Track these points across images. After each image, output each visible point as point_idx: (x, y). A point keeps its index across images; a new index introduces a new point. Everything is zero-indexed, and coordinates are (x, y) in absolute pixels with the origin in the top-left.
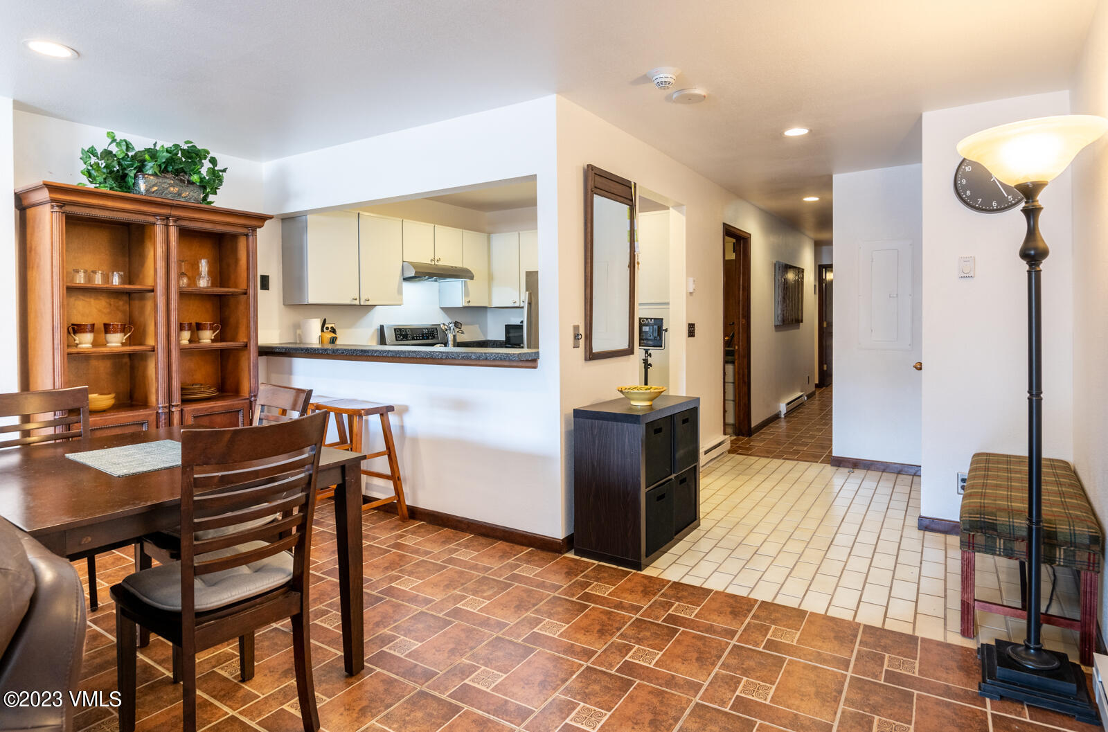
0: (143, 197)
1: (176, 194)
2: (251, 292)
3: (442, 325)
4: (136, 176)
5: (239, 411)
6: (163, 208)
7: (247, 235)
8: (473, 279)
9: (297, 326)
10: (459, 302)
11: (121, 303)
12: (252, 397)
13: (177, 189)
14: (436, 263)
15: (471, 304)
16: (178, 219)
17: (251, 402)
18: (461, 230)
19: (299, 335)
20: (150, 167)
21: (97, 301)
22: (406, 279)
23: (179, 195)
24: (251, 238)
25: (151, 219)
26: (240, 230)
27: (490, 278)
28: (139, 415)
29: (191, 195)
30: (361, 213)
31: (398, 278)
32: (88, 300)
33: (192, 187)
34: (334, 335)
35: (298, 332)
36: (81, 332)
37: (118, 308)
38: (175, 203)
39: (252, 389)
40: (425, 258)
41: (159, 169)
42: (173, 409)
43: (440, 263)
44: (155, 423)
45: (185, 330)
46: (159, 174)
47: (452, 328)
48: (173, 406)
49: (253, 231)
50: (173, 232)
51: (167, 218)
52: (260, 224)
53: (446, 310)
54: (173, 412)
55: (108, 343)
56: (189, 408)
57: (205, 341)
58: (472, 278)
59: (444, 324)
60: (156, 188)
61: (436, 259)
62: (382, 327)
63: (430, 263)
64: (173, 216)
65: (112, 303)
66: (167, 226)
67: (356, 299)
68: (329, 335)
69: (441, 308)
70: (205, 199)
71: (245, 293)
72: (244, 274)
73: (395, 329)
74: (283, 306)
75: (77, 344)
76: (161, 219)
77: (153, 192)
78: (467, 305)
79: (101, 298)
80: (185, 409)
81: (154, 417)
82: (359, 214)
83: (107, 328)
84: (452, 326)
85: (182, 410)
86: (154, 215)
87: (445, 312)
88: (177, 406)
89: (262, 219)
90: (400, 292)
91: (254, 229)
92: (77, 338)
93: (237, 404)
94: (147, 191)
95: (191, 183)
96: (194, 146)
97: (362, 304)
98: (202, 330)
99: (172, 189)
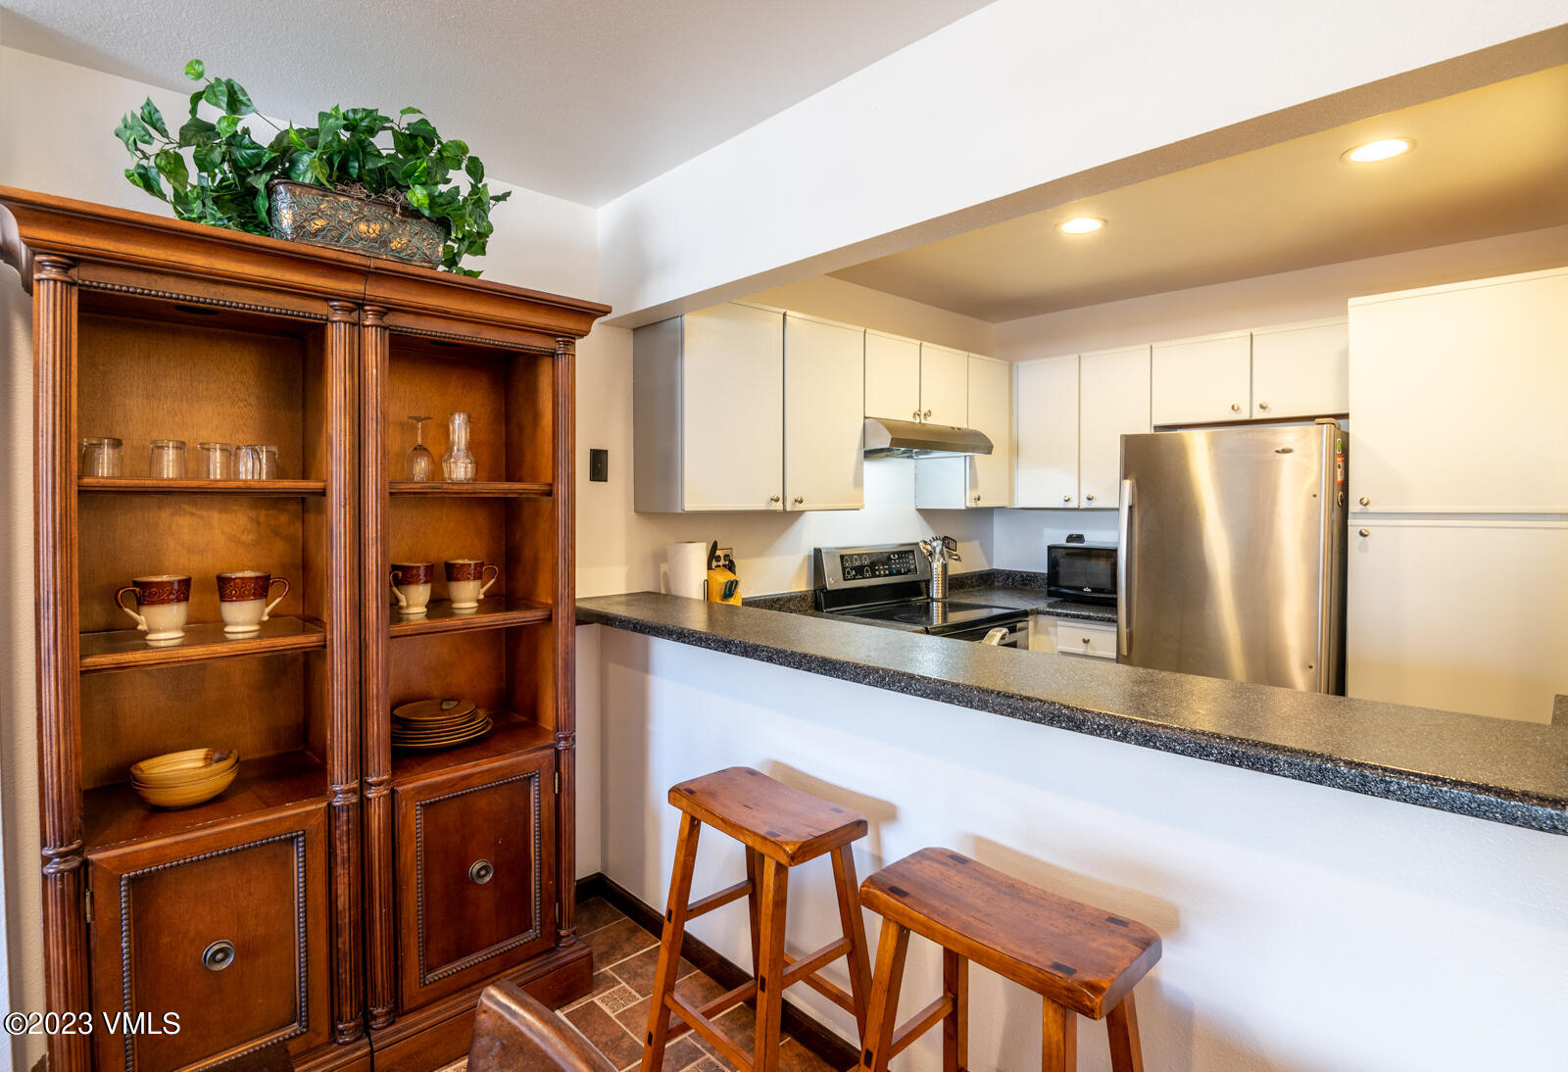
0: (289, 246)
1: (374, 240)
2: (561, 490)
3: (921, 545)
4: (270, 191)
5: (529, 778)
6: (346, 279)
7: (553, 355)
8: (990, 453)
9: (661, 557)
10: (956, 498)
11: (284, 518)
12: (559, 740)
13: (378, 227)
14: (923, 421)
15: (981, 504)
16: (387, 309)
17: (558, 753)
18: (966, 353)
19: (665, 574)
20: (308, 167)
21: (225, 516)
22: (870, 454)
23: (385, 243)
24: (562, 362)
25: (318, 309)
26: (537, 343)
27: (1015, 450)
28: (280, 820)
29: (414, 243)
30: (789, 313)
31: (856, 452)
32: (204, 513)
33: (414, 226)
34: (730, 576)
35: (664, 567)
36: (152, 603)
37: (275, 532)
38: (373, 263)
39: (562, 719)
40: (902, 412)
41: (326, 170)
42: (372, 794)
43: (930, 421)
44: (322, 835)
45: (417, 582)
46: (328, 186)
47: (938, 550)
48: (371, 785)
49: (566, 344)
50: (374, 344)
51: (358, 304)
52: (581, 327)
53: (928, 514)
54: (369, 800)
55: (226, 625)
56: (409, 785)
57: (463, 605)
58: (988, 449)
59: (925, 542)
60: (320, 223)
61: (923, 412)
62: (818, 552)
63: (912, 420)
64: (372, 302)
65: (262, 520)
66: (357, 325)
67: (777, 500)
68: (722, 577)
69: (917, 510)
70: (452, 261)
71: (549, 493)
72: (548, 448)
73: (842, 557)
74: (633, 513)
75: (146, 633)
76: (343, 309)
77: (315, 235)
78: (971, 504)
79: (235, 508)
80: (400, 789)
81: (319, 820)
82: (785, 315)
83: (226, 588)
84: (938, 545)
85: (393, 792)
86: (326, 297)
87: (925, 518)
88: (380, 784)
89: (587, 313)
90: (858, 482)
91: (570, 338)
92: (141, 619)
93: (524, 762)
94: (298, 228)
95: (412, 213)
96: (424, 122)
97: (789, 508)
98: (458, 580)
99: (363, 227)
